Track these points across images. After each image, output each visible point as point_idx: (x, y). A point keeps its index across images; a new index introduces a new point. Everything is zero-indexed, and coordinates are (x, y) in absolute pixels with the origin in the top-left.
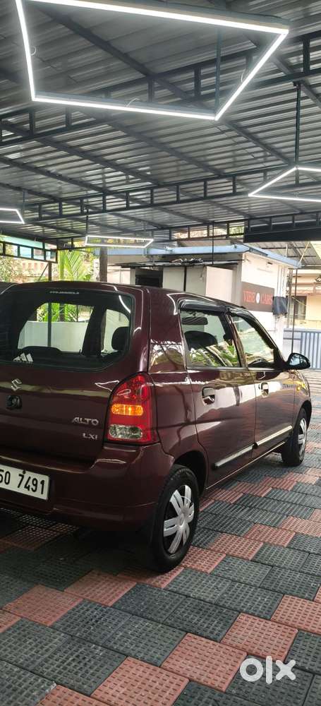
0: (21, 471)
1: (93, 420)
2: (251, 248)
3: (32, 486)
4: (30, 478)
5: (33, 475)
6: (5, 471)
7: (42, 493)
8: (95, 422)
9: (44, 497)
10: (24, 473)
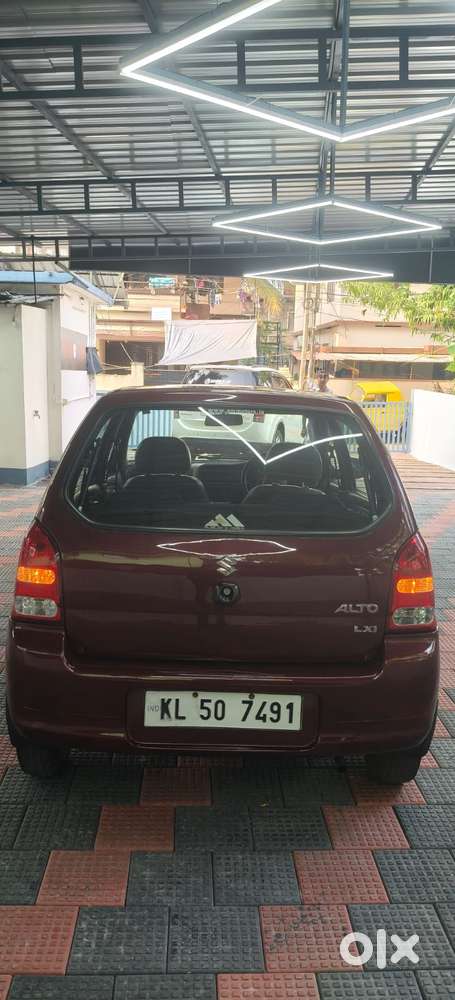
0: (246, 697)
1: (369, 606)
2: (75, 278)
3: (270, 715)
4: (264, 704)
5: (270, 699)
6: (213, 702)
7: (291, 721)
8: (373, 608)
9: (296, 726)
10: (252, 697)
